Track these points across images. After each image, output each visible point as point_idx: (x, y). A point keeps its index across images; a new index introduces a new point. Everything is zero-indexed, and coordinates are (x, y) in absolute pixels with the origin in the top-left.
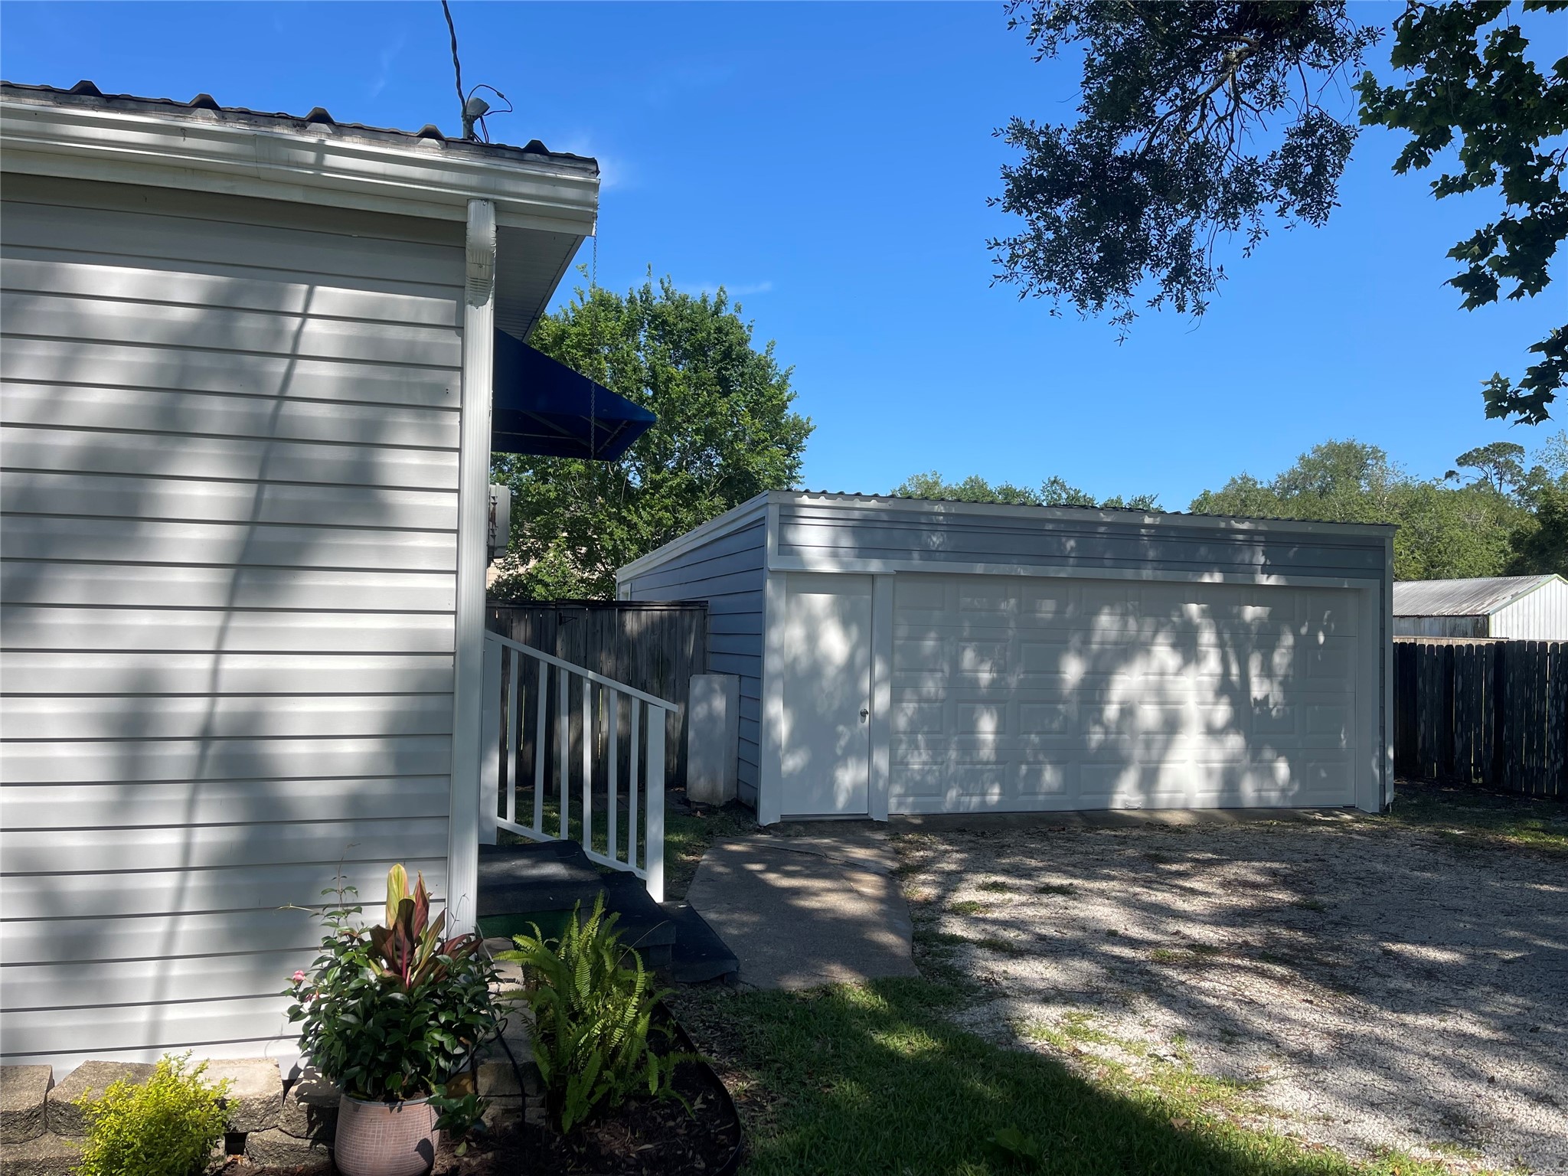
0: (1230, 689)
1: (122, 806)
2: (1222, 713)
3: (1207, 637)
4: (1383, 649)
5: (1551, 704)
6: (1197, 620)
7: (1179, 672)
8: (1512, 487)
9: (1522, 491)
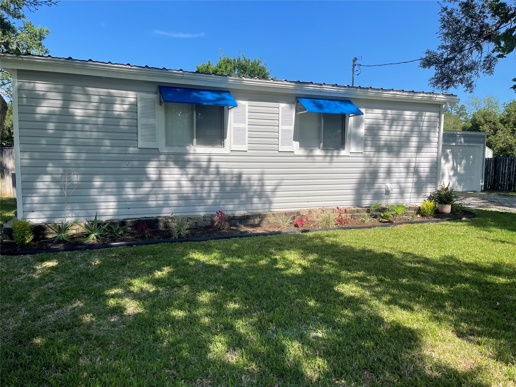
0: (454, 169)
1: (407, 175)
2: (452, 173)
3: (450, 157)
4: (483, 158)
5: (507, 170)
6: (449, 153)
7: (445, 164)
8: (455, 111)
9: (458, 113)
